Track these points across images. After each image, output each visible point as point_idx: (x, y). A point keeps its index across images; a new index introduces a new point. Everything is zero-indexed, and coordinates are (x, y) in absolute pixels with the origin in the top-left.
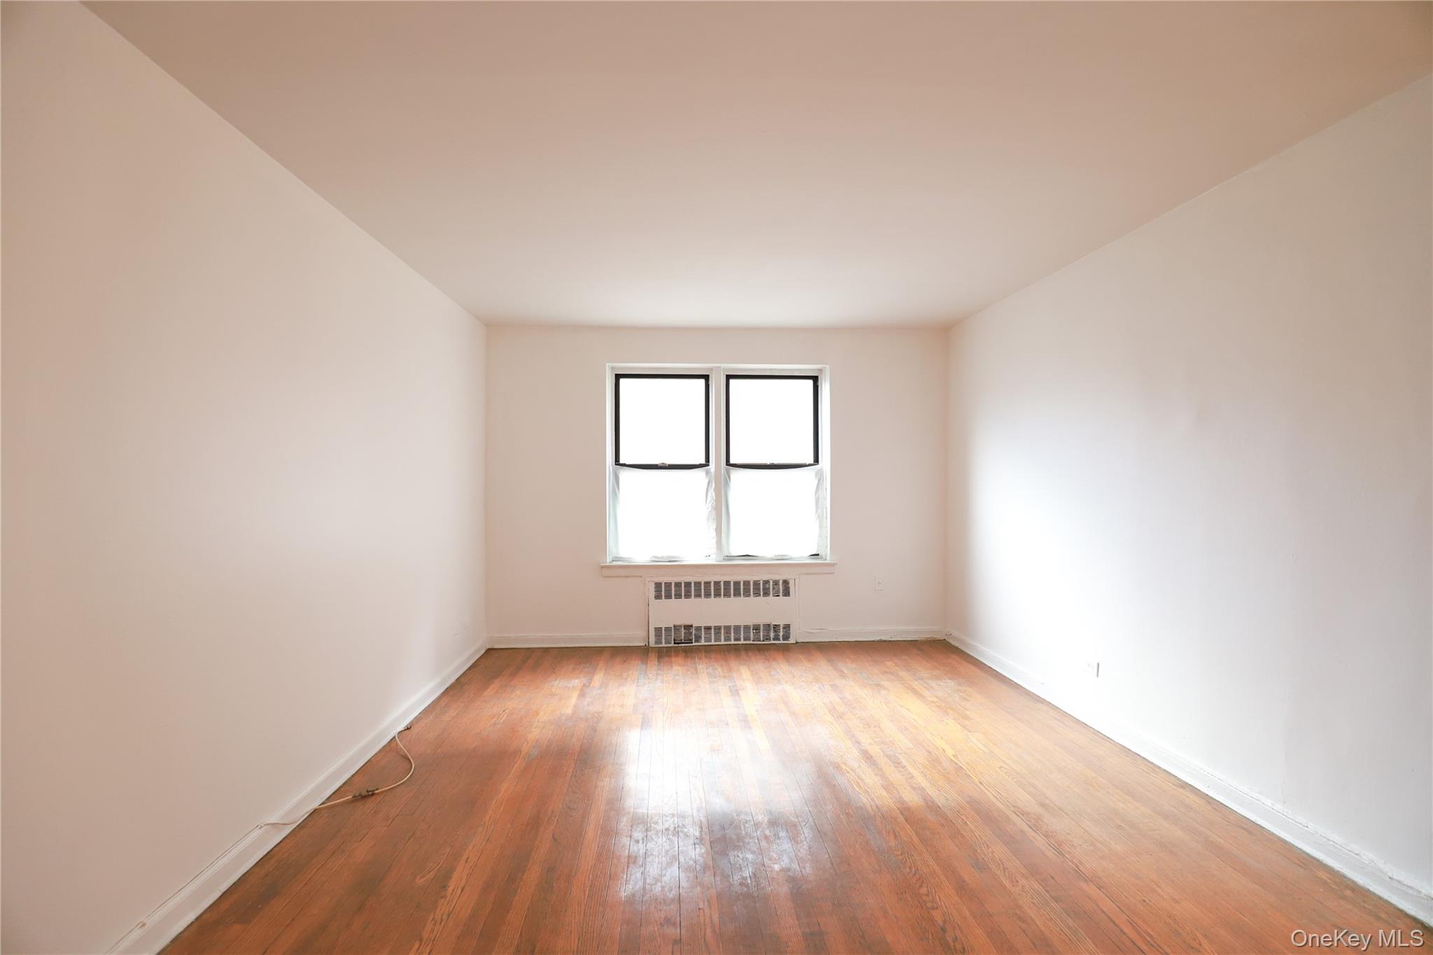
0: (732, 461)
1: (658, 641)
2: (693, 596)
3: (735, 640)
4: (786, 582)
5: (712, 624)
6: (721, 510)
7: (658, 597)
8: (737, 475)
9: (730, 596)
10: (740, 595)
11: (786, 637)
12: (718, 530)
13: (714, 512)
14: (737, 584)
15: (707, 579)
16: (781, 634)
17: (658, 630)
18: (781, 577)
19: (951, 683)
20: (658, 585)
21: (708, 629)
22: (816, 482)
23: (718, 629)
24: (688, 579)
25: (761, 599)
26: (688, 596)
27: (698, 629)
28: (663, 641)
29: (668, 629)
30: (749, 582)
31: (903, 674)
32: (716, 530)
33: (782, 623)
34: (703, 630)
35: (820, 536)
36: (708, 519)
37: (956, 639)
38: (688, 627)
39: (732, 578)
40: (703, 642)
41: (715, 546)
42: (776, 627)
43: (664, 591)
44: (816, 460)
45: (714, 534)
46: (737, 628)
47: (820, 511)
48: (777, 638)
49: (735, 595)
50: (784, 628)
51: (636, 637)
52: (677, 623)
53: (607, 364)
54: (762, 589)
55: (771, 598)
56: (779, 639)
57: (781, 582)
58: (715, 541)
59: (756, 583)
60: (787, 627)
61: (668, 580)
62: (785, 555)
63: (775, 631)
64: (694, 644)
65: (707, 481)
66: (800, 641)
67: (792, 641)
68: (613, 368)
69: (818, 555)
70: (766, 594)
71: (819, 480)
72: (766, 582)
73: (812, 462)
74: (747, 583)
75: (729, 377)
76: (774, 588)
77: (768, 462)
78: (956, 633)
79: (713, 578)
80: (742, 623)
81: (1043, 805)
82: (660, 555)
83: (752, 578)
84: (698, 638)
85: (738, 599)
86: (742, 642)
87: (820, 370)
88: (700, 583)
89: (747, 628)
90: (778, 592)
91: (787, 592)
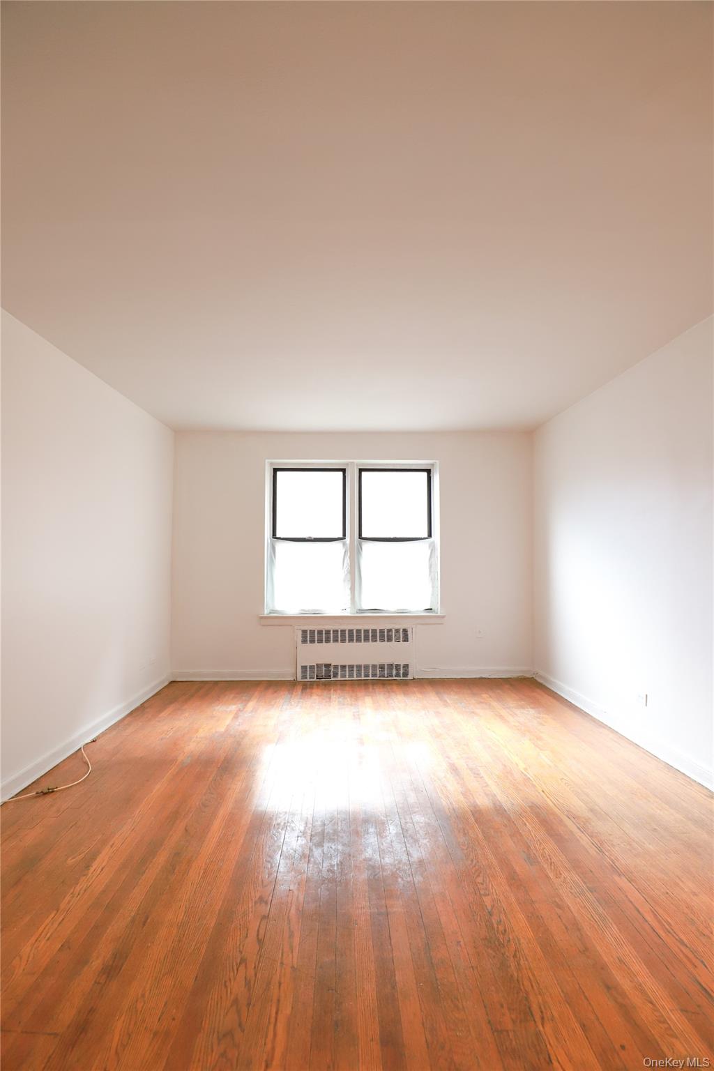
0: (363, 536)
1: (304, 677)
2: (332, 641)
3: (365, 676)
4: (405, 631)
5: (347, 664)
6: (354, 574)
7: (304, 641)
8: (367, 546)
9: (361, 641)
10: (368, 640)
11: (406, 674)
12: (352, 589)
13: (349, 576)
14: (366, 631)
15: (343, 628)
16: (401, 672)
17: (304, 668)
18: (401, 627)
19: (532, 712)
20: (304, 632)
21: (343, 667)
22: (430, 551)
23: (351, 667)
24: (327, 628)
25: (386, 644)
26: (328, 641)
27: (336, 667)
28: (308, 676)
29: (312, 667)
30: (376, 630)
31: (494, 704)
32: (351, 589)
33: (402, 663)
34: (340, 669)
35: (433, 595)
36: (344, 581)
37: (541, 677)
38: (328, 666)
39: (363, 627)
40: (339, 678)
41: (350, 602)
42: (397, 666)
43: (310, 637)
44: (430, 535)
45: (349, 592)
46: (367, 667)
47: (432, 574)
48: (398, 675)
49: (365, 640)
50: (404, 667)
51: (287, 673)
52: (320, 662)
53: (267, 461)
54: (385, 636)
55: (393, 643)
56: (400, 676)
57: (401, 630)
58: (349, 597)
59: (382, 632)
60: (406, 666)
61: (312, 628)
62: (406, 610)
63: (397, 669)
64: (332, 679)
65: (344, 550)
66: (416, 677)
67: (410, 677)
68: (271, 464)
69: (431, 609)
70: (390, 639)
71: (432, 550)
72: (390, 631)
73: (426, 536)
74: (374, 631)
75: (361, 470)
76: (395, 635)
77: (392, 536)
78: (541, 673)
79: (347, 627)
80: (370, 663)
81: (592, 810)
82: (307, 609)
83: (378, 627)
84: (335, 675)
85: (366, 643)
86: (370, 678)
87: (433, 465)
88: (337, 631)
89: (374, 666)
90: (399, 638)
91: (406, 639)
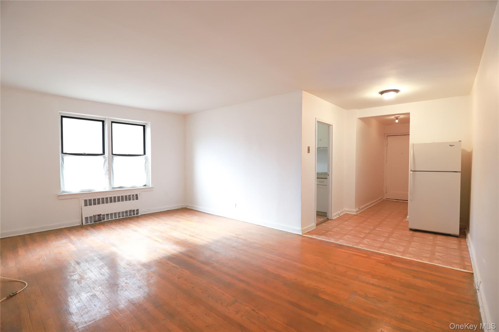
0: (113, 153)
1: (87, 222)
2: (101, 203)
3: (118, 217)
4: (137, 195)
5: (109, 213)
6: (110, 170)
7: (86, 205)
8: (116, 158)
9: (116, 202)
10: (120, 201)
11: (137, 214)
12: (110, 178)
13: (108, 172)
14: (119, 197)
15: (107, 197)
16: (135, 213)
17: (87, 218)
18: (135, 194)
19: (196, 217)
20: (86, 201)
21: (108, 215)
22: (145, 161)
23: (112, 214)
24: (98, 197)
25: (128, 202)
27: (104, 215)
28: (89, 222)
29: (91, 217)
30: (123, 196)
31: (182, 217)
32: (109, 178)
33: (135, 209)
34: (105, 216)
35: (147, 179)
36: (105, 174)
38: (99, 215)
39: (117, 195)
40: (106, 220)
41: (108, 184)
42: (134, 211)
43: (88, 203)
44: (145, 153)
45: (108, 180)
46: (119, 213)
47: (146, 170)
48: (134, 214)
49: (118, 201)
50: (136, 211)
51: (77, 223)
52: (95, 214)
53: (57, 112)
54: (128, 198)
55: (131, 201)
56: (135, 215)
57: (135, 195)
58: (108, 182)
59: (126, 196)
60: (138, 210)
61: (90, 198)
62: (135, 186)
63: (133, 212)
64: (102, 221)
65: (104, 160)
66: (142, 214)
67: (139, 214)
68: (60, 113)
69: (146, 185)
70: (130, 199)
71: (146, 160)
72: (130, 196)
73: (143, 154)
74: (122, 197)
75: (112, 122)
76: (132, 198)
77: (128, 154)
78: (190, 205)
79: (109, 196)
80: (121, 211)
82: (84, 189)
83: (124, 195)
84: (104, 219)
85: (119, 202)
86: (121, 217)
87: (146, 123)
88: (104, 198)
89: (123, 212)
90: (134, 198)
91: (137, 198)
